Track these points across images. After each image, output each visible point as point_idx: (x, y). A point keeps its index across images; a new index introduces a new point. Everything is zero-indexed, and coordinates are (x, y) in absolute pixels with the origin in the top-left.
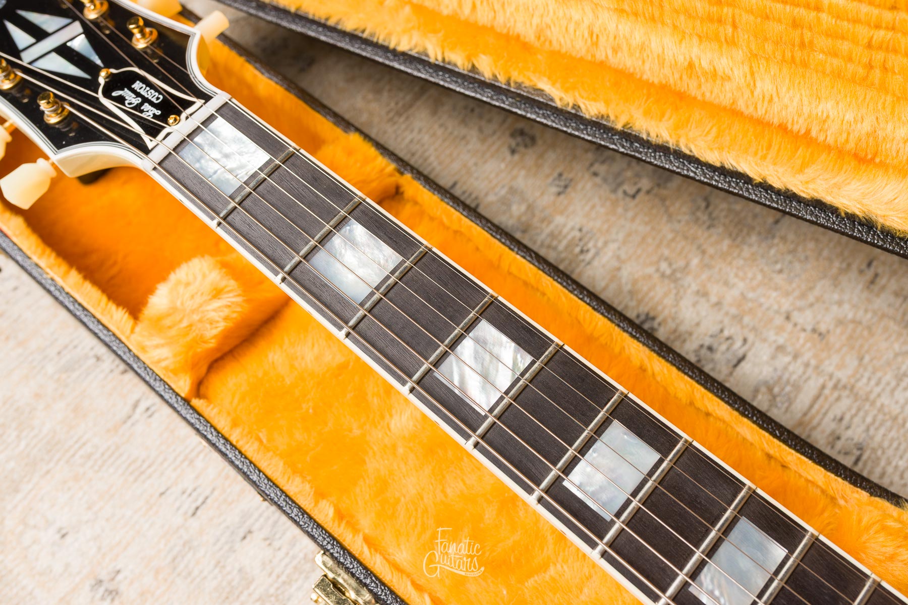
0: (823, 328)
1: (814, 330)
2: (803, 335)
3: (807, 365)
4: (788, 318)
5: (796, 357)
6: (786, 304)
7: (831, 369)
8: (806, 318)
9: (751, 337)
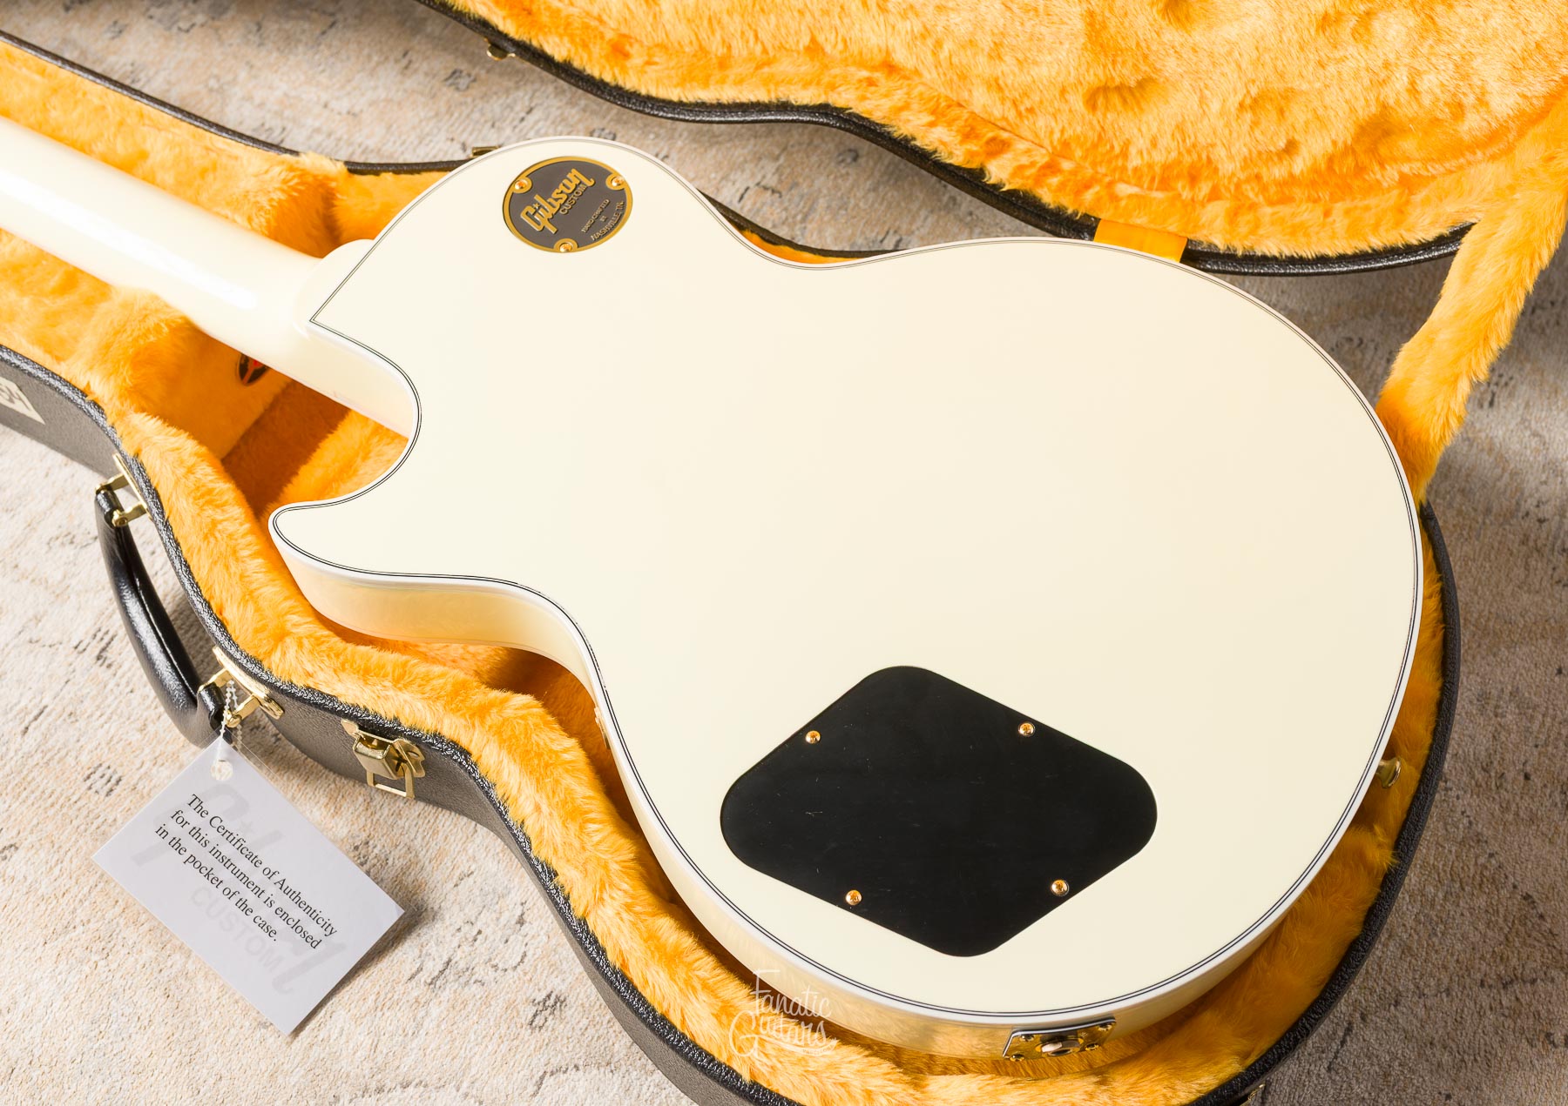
0: (357, 109)
1: (349, 113)
2: (338, 117)
3: (339, 139)
4: (326, 106)
5: (329, 135)
6: (325, 97)
7: (360, 140)
8: (344, 105)
9: (289, 126)
